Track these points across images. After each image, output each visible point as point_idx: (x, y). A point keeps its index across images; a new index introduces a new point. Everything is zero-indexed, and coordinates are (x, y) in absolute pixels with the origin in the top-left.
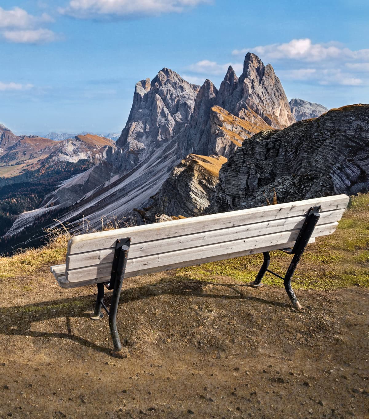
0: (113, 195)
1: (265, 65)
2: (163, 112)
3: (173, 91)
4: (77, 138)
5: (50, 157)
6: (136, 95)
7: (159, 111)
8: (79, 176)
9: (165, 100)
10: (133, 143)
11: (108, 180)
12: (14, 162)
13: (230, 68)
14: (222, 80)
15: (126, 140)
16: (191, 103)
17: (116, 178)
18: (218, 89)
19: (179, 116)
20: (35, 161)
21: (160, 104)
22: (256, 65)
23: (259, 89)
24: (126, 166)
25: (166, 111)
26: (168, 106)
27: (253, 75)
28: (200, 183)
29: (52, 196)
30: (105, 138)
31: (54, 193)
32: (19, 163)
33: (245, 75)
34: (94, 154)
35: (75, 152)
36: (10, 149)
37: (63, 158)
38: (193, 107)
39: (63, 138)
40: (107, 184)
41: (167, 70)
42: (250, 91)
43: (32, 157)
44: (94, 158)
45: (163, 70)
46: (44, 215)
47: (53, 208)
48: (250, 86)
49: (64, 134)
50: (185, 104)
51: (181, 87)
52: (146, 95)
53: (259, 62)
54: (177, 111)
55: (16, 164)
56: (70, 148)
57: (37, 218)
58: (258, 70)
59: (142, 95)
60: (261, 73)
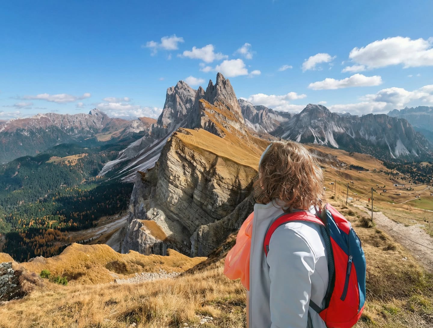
0: (154, 152)
1: (226, 79)
2: (180, 104)
3: (185, 92)
4: (139, 119)
5: (125, 130)
6: (167, 94)
7: (178, 104)
9: (180, 97)
10: (166, 121)
11: (152, 143)
13: (210, 80)
14: (207, 86)
16: (193, 99)
17: (156, 141)
18: (205, 92)
19: (188, 105)
20: (117, 132)
21: (178, 99)
23: (224, 92)
24: (161, 135)
25: (182, 103)
26: (182, 100)
27: (221, 84)
30: (151, 119)
31: (124, 151)
32: (110, 133)
33: (217, 84)
34: (146, 128)
35: (138, 127)
36: (106, 125)
37: (132, 130)
38: (194, 101)
39: (131, 119)
40: (151, 145)
41: (181, 81)
42: (219, 92)
43: (116, 130)
44: (145, 130)
45: (180, 82)
46: (118, 164)
47: (123, 159)
48: (220, 89)
50: (190, 99)
51: (188, 90)
52: (172, 95)
53: (223, 78)
54: (186, 104)
56: (135, 125)
57: (115, 166)
58: (223, 81)
59: (170, 95)
60: (224, 83)
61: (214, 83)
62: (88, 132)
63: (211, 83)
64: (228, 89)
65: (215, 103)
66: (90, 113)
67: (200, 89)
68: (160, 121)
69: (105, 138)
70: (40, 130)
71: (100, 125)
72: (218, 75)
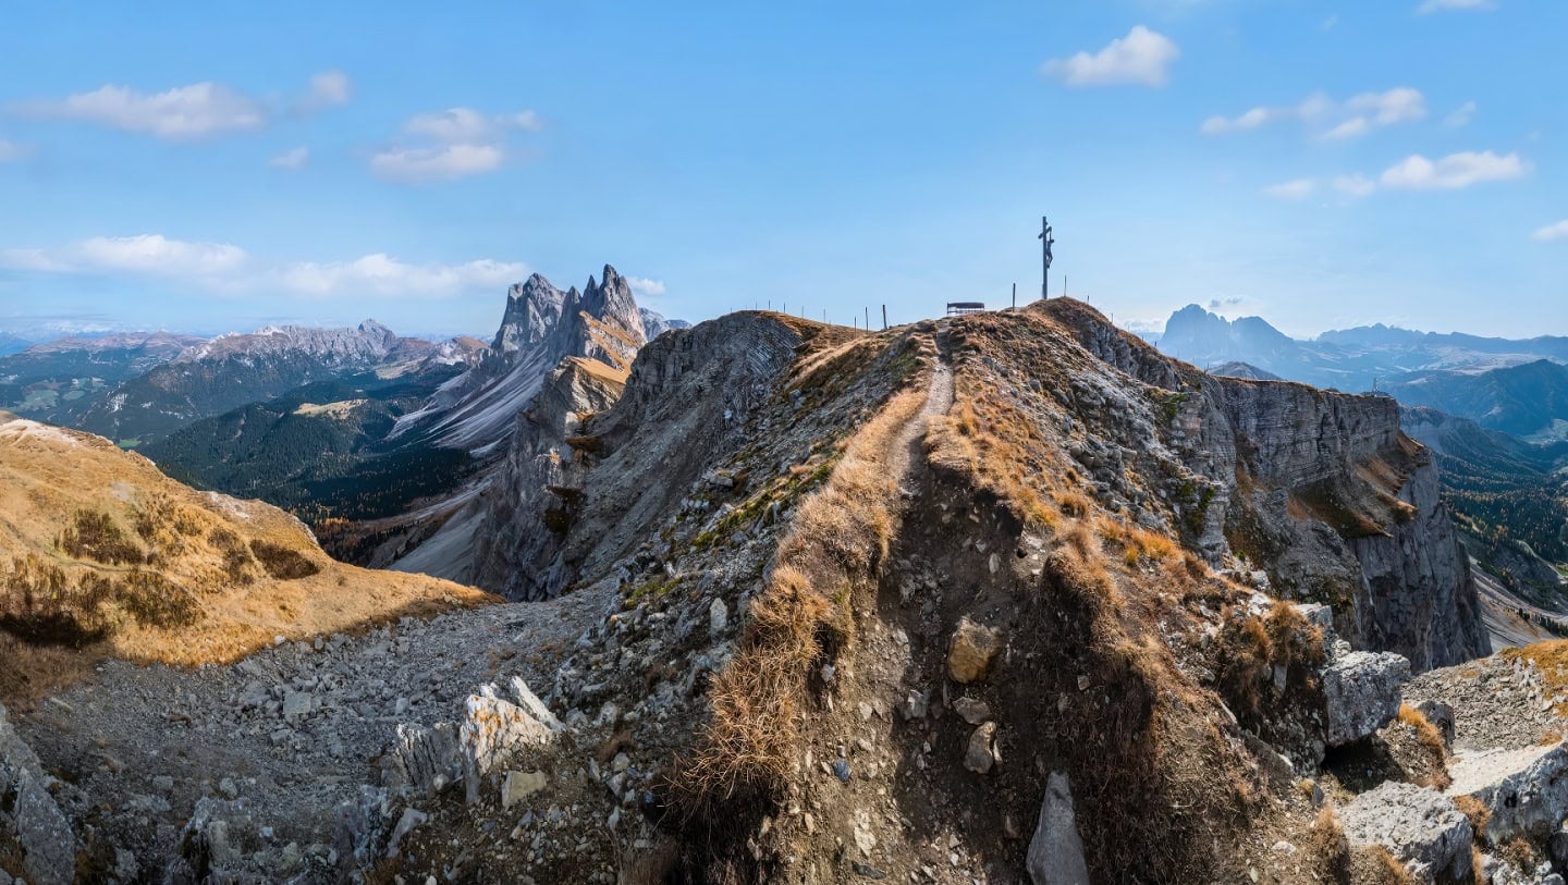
0: (489, 398)
1: (620, 276)
2: (534, 317)
3: (543, 296)
4: (454, 340)
5: (429, 359)
6: (510, 299)
7: (531, 314)
8: (457, 379)
9: (536, 304)
10: (509, 346)
11: (485, 383)
12: (396, 363)
13: (591, 277)
14: (585, 287)
15: (501, 343)
16: (559, 308)
17: (491, 381)
18: (582, 295)
19: (549, 320)
20: (415, 362)
21: (532, 308)
22: (614, 276)
23: (617, 298)
24: (501, 369)
25: (537, 315)
26: (538, 310)
27: (611, 285)
28: (581, 383)
29: (431, 398)
30: (479, 341)
31: (433, 396)
32: (400, 364)
33: (605, 284)
34: (470, 356)
35: (452, 354)
36: (392, 350)
37: (441, 360)
38: (561, 312)
39: (440, 340)
40: (483, 387)
41: (537, 275)
42: (610, 299)
43: (412, 359)
44: (470, 360)
45: (534, 275)
46: (423, 418)
47: (431, 411)
48: (609, 294)
49: (442, 336)
50: (554, 308)
51: (550, 293)
52: (519, 299)
53: (616, 273)
54: (547, 315)
55: (397, 366)
56: (447, 350)
57: (417, 422)
58: (615, 280)
59: (516, 298)
60: (618, 282)
61: (599, 282)
62: (360, 362)
63: (592, 281)
64: (624, 292)
65: (604, 319)
66: (361, 327)
67: (573, 289)
68: (497, 344)
69: (389, 373)
70: (273, 357)
71: (379, 350)
72: (607, 269)
